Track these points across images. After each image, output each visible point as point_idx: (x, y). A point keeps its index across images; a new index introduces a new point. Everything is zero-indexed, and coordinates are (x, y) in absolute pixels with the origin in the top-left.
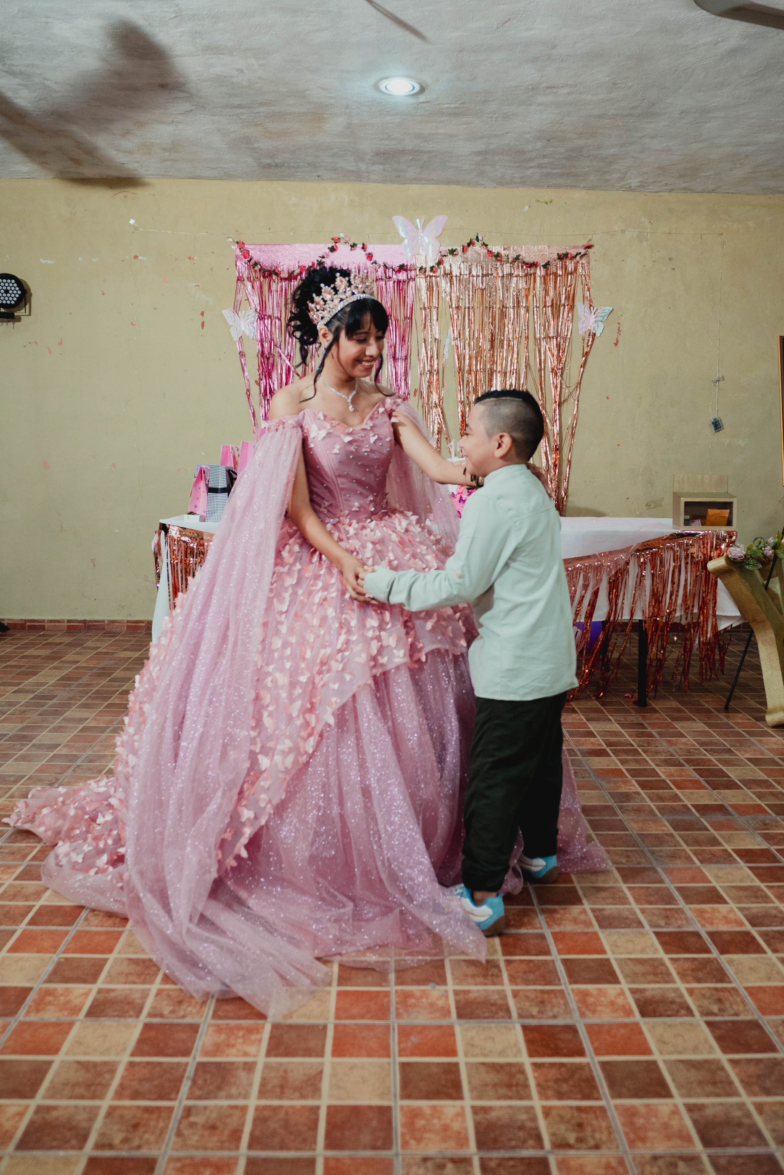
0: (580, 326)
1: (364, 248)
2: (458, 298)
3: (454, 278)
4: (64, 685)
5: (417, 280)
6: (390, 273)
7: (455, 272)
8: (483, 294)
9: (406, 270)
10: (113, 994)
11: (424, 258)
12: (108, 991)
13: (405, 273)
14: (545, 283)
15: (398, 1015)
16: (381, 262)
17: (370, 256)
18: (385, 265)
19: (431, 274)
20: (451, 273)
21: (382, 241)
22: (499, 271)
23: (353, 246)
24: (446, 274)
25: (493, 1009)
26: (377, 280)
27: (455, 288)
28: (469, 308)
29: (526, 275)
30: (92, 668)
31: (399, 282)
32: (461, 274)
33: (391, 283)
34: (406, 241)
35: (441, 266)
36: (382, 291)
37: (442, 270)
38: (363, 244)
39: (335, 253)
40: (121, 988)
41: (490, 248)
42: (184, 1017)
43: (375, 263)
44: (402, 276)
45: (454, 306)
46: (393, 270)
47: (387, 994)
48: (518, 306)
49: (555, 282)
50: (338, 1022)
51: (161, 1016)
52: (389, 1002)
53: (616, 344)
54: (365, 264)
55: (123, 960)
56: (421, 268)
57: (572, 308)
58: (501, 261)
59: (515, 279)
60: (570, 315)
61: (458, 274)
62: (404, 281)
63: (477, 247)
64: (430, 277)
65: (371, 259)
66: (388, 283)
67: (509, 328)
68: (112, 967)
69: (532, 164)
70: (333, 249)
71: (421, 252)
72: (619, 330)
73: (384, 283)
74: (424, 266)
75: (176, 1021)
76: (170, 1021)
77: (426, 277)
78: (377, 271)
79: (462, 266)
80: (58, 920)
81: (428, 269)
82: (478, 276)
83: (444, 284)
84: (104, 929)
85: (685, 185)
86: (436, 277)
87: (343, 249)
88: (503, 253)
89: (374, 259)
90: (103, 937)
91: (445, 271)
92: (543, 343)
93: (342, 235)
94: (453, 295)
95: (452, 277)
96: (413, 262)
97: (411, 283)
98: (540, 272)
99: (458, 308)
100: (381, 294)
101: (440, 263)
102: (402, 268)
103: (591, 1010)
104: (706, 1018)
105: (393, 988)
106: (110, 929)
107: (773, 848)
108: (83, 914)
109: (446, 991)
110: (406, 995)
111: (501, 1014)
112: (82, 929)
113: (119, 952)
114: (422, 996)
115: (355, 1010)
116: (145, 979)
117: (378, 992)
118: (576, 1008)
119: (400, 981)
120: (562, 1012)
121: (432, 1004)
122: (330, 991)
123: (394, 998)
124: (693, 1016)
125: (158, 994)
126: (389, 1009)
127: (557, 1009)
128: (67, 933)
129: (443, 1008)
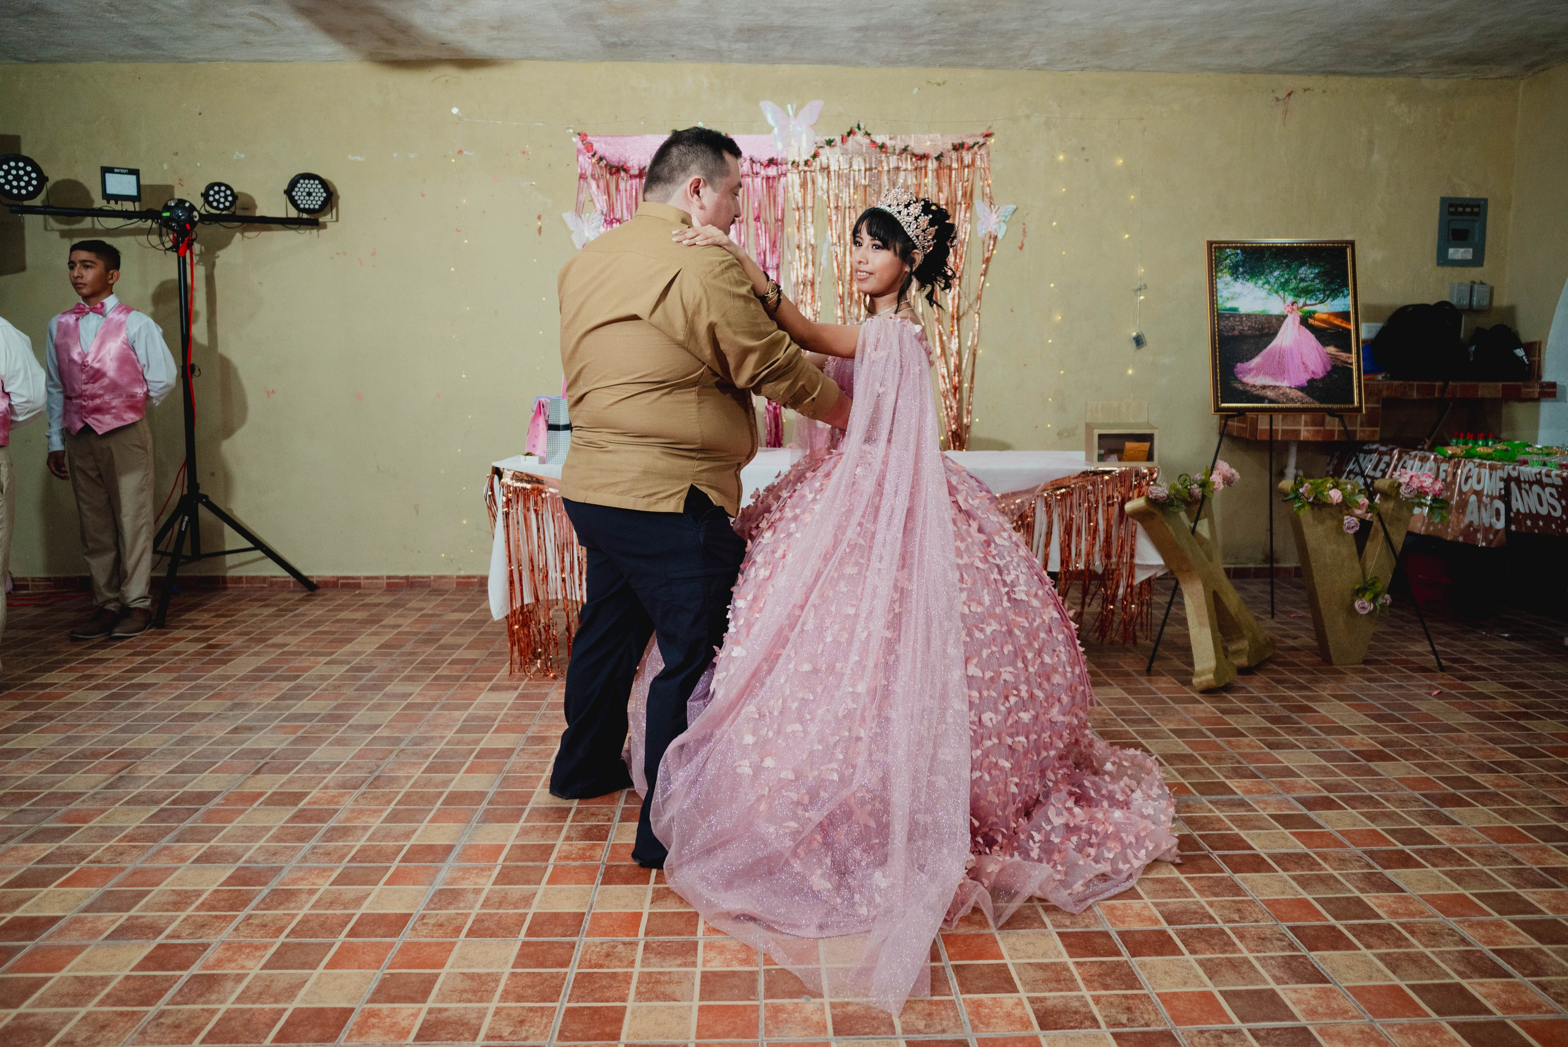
0: (979, 228)
2: (837, 196)
3: (832, 173)
4: (385, 655)
5: (789, 175)
6: (757, 168)
7: (834, 167)
8: (866, 190)
9: (776, 165)
10: (445, 1014)
11: (796, 150)
12: (440, 1010)
13: (775, 168)
14: (938, 177)
15: (768, 1033)
18: (751, 159)
19: (805, 168)
20: (828, 167)
21: (748, 130)
22: (885, 164)
24: (822, 169)
27: (833, 185)
29: (916, 169)
30: (416, 634)
31: (768, 178)
32: (839, 168)
33: (759, 179)
34: (776, 131)
35: (817, 159)
37: (818, 163)
40: (454, 1007)
41: (873, 137)
42: (526, 1039)
44: (772, 171)
45: (832, 206)
46: (761, 164)
47: (756, 1008)
49: (950, 177)
50: (699, 1041)
51: (501, 1038)
52: (758, 1018)
53: (1021, 248)
55: (455, 975)
56: (793, 162)
57: (970, 206)
58: (886, 152)
59: (902, 174)
60: (968, 215)
61: (836, 169)
62: (774, 178)
63: (859, 137)
64: (805, 171)
66: (755, 180)
68: (444, 983)
69: (921, 41)
71: (793, 142)
72: (1024, 231)
74: (797, 160)
75: (517, 1043)
76: (511, 1043)
77: (799, 172)
79: (841, 158)
80: (380, 931)
81: (802, 163)
82: (860, 170)
83: (820, 180)
84: (435, 940)
85: (1099, 62)
86: (811, 172)
88: (889, 143)
90: (434, 949)
91: (821, 165)
94: (831, 193)
95: (829, 172)
96: (784, 154)
97: (783, 180)
98: (932, 166)
99: (837, 207)
101: (815, 155)
102: (772, 162)
103: (983, 1023)
104: (1112, 1030)
105: (762, 1001)
106: (441, 940)
107: (1195, 834)
108: (410, 924)
109: (822, 1004)
110: (776, 1010)
111: (883, 1029)
112: (408, 940)
113: (452, 967)
114: (794, 1011)
115: (719, 1028)
116: (481, 997)
117: (745, 1007)
118: (967, 1021)
119: (770, 993)
120: (951, 1025)
121: (806, 1020)
122: (691, 1007)
123: (762, 1013)
124: (1099, 1027)
125: (496, 1014)
126: (757, 1027)
127: (945, 1023)
128: (392, 945)
129: (818, 1023)
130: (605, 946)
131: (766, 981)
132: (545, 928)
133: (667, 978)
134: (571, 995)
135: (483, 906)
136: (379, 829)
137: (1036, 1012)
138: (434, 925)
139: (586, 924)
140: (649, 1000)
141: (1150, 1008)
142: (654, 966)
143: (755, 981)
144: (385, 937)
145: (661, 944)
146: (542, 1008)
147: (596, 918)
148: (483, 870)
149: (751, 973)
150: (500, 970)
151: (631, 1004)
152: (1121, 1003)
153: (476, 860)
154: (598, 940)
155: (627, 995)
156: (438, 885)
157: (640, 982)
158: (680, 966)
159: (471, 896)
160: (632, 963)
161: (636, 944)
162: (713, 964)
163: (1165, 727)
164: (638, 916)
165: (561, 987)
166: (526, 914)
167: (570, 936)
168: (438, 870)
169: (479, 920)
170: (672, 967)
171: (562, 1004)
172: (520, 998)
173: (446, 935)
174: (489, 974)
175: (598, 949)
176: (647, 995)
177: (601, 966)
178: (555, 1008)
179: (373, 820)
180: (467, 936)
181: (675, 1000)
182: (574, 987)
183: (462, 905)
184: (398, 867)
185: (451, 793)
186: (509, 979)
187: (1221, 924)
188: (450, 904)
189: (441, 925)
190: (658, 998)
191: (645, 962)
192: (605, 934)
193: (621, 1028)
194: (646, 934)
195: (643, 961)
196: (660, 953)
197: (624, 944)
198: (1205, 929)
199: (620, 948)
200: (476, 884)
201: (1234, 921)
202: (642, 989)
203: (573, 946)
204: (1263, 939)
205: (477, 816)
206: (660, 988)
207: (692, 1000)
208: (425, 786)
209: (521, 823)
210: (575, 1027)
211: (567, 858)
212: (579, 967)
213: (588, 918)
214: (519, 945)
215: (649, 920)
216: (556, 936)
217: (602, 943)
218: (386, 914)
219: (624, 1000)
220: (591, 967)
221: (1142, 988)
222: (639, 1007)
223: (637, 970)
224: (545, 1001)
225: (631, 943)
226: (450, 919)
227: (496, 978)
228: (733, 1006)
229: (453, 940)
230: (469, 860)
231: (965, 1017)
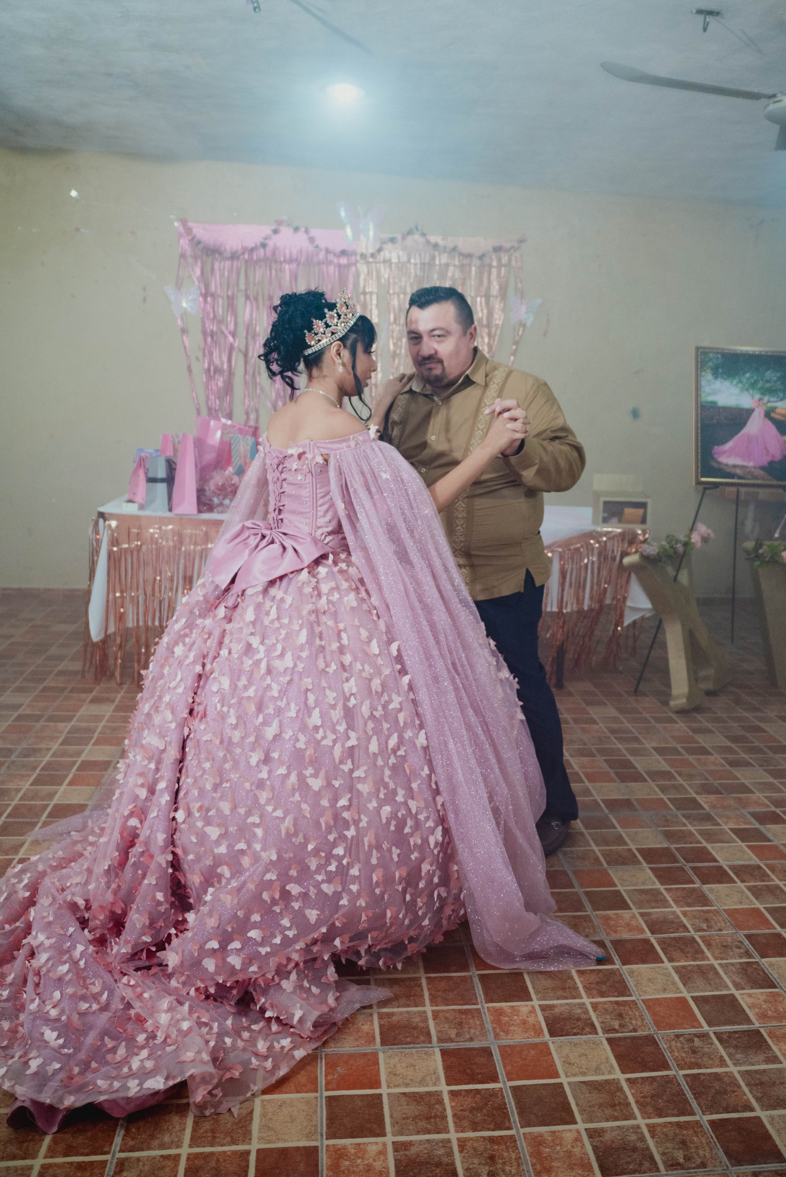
0: (512, 316)
1: (306, 231)
3: (393, 265)
5: (358, 265)
7: (395, 260)
9: (347, 255)
11: (364, 243)
13: (346, 258)
16: (322, 246)
17: (312, 240)
18: (326, 249)
19: (372, 260)
20: (391, 260)
21: (324, 225)
23: (296, 229)
24: (385, 261)
25: (415, 1033)
26: (319, 264)
31: (340, 266)
32: (399, 261)
33: (333, 268)
34: (348, 227)
35: (381, 253)
36: (323, 276)
37: (382, 256)
38: (306, 227)
39: (277, 235)
41: (428, 237)
43: (317, 246)
44: (344, 261)
46: (335, 254)
53: (545, 334)
54: (307, 247)
56: (362, 254)
60: (502, 305)
61: (397, 262)
62: (345, 267)
63: (417, 236)
64: (371, 262)
65: (313, 243)
66: (329, 267)
70: (276, 232)
71: (362, 237)
72: (548, 321)
73: (325, 267)
74: (365, 252)
77: (366, 263)
78: (318, 255)
79: (401, 253)
81: (369, 255)
82: (416, 264)
83: (383, 270)
86: (376, 263)
87: (286, 231)
89: (316, 243)
91: (384, 257)
93: (285, 217)
94: (393, 282)
95: (391, 263)
96: (354, 248)
97: (352, 269)
98: (475, 263)
101: (380, 250)
102: (343, 253)
103: (504, 1031)
104: (606, 1035)
107: (673, 846)
109: (372, 1015)
111: (422, 1038)
118: (491, 1028)
120: (478, 1033)
121: (358, 1030)
124: (596, 1033)
127: (473, 1032)
129: (368, 1034)
137: (546, 1018)
141: (637, 1013)
152: (614, 1009)
163: (649, 745)
185: (55, 806)
187: (693, 932)
198: (681, 938)
201: (703, 930)
204: (725, 947)
221: (630, 995)
231: (489, 1026)
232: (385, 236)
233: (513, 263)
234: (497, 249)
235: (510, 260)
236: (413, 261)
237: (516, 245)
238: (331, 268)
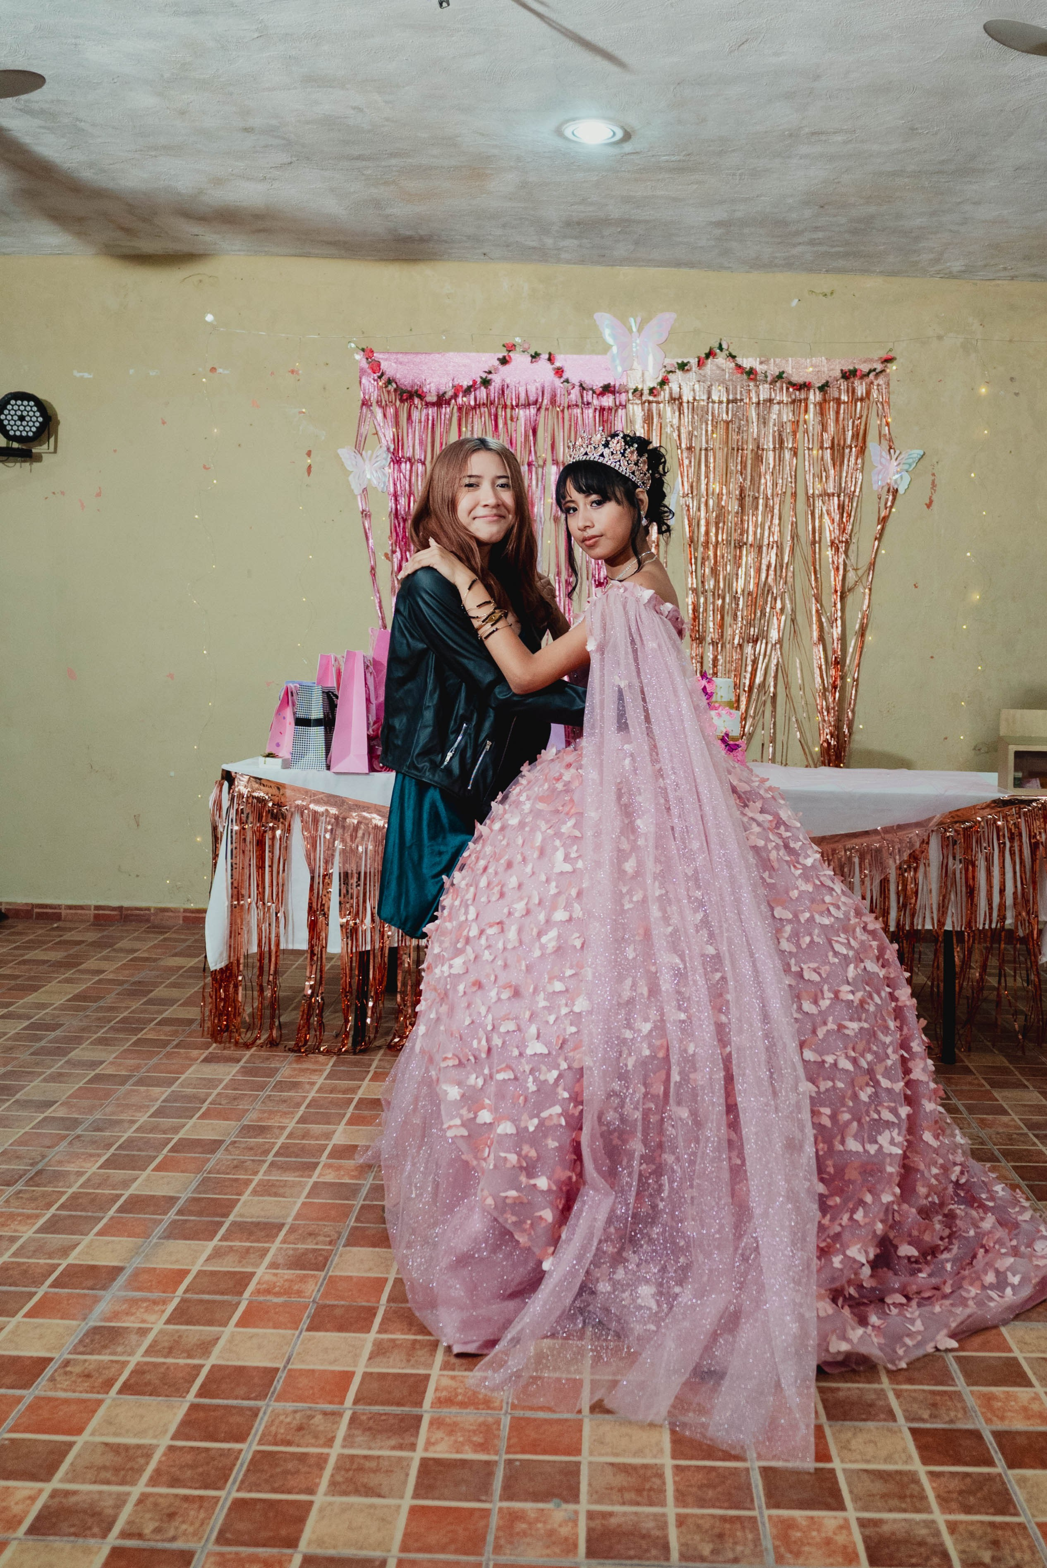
0: (874, 478)
1: (551, 359)
2: (691, 435)
3: (685, 405)
4: (77, 1009)
5: (630, 407)
6: (588, 396)
7: (687, 396)
8: (727, 428)
9: (613, 392)
10: (73, 1498)
11: (639, 374)
12: (67, 1493)
13: (611, 397)
14: (822, 413)
15: (499, 1548)
16: (575, 380)
17: (559, 372)
18: (581, 385)
19: (651, 398)
20: (680, 397)
21: (578, 349)
22: (754, 395)
23: (535, 356)
24: (672, 399)
25: (644, 1543)
26: (569, 406)
27: (686, 420)
28: (706, 449)
29: (794, 401)
30: (122, 983)
31: (602, 409)
32: (694, 399)
33: (591, 411)
34: (615, 350)
35: (666, 387)
36: (576, 424)
37: (667, 392)
38: (550, 354)
39: (507, 367)
40: (87, 1489)
41: (739, 360)
42: (174, 1538)
43: (567, 381)
44: (607, 401)
45: (683, 446)
46: (594, 392)
47: (486, 1513)
48: (781, 447)
50: (403, 1554)
51: (140, 1536)
52: (487, 1526)
53: (929, 506)
54: (553, 383)
55: (96, 1445)
56: (636, 390)
57: (862, 451)
58: (755, 380)
59: (776, 407)
60: (859, 461)
61: (691, 399)
62: (610, 409)
63: (720, 359)
64: (650, 402)
65: (561, 376)
66: (586, 411)
67: (766, 481)
68: (78, 1455)
69: (800, 239)
70: (504, 361)
71: (636, 365)
72: (934, 484)
73: (579, 411)
74: (640, 387)
75: (160, 1544)
76: (152, 1543)
77: (643, 403)
78: (569, 394)
79: (697, 387)
80: (8, 1380)
81: (646, 392)
82: (720, 402)
83: (670, 413)
84: (76, 1395)
86: (658, 403)
87: (519, 359)
88: (759, 368)
89: (565, 376)
90: (74, 1408)
91: (671, 394)
92: (819, 503)
93: (518, 340)
94: (683, 430)
95: (681, 404)
96: (624, 381)
97: (621, 412)
98: (814, 397)
99: (690, 449)
100: (576, 427)
101: (664, 382)
102: (607, 389)
103: (791, 1552)
105: (496, 1505)
106: (85, 1396)
108: (49, 1371)
109: (576, 1513)
110: (513, 1517)
111: (654, 1552)
112: (43, 1394)
113: (93, 1434)
114: (537, 1520)
115: (433, 1539)
116: (125, 1476)
117: (472, 1511)
118: (770, 1546)
119: (509, 1493)
121: (551, 1533)
122: (399, 1507)
123: (494, 1521)
125: (140, 1501)
126: (483, 1539)
127: (739, 1548)
128: (19, 1399)
129: (566, 1539)
130: (298, 1416)
131: (505, 1476)
132: (224, 1386)
133: (373, 1464)
134: (242, 1482)
135: (147, 1353)
136: (31, 1240)
137: (866, 1540)
138: (79, 1375)
139: (278, 1384)
140: (345, 1493)
141: (1025, 1543)
142: (360, 1446)
143: (490, 1474)
144: (13, 1387)
145: (373, 1417)
146: (201, 1498)
147: (293, 1375)
148: (155, 1302)
149: (487, 1463)
150: (154, 1442)
151: (320, 1499)
152: (986, 1534)
153: (149, 1289)
154: (290, 1406)
155: (318, 1485)
156: (94, 1320)
157: (337, 1468)
158: (393, 1448)
159: (134, 1338)
160: (330, 1442)
161: (340, 1415)
162: (439, 1448)
164: (348, 1376)
165: (231, 1470)
166: (202, 1366)
167: (255, 1399)
168: (96, 1300)
169: (139, 1371)
170: (383, 1450)
171: (229, 1494)
172: (175, 1482)
173: (92, 1390)
174: (139, 1447)
175: (288, 1420)
176: (344, 1487)
177: (289, 1443)
178: (218, 1499)
179: (24, 1229)
180: (120, 1392)
181: (379, 1496)
182: (248, 1470)
183: (120, 1349)
184: (46, 1293)
185: (131, 1197)
186: (165, 1454)
188: (105, 1347)
189: (88, 1376)
190: (357, 1492)
191: (348, 1440)
192: (301, 1399)
193: (301, 1531)
194: (356, 1402)
195: (345, 1439)
196: (370, 1429)
197: (325, 1414)
199: (319, 1418)
200: (143, 1321)
202: (339, 1478)
203: (255, 1412)
205: (159, 1230)
206: (364, 1479)
207: (402, 1497)
208: (99, 1186)
209: (215, 1241)
210: (241, 1526)
211: (268, 1292)
212: (260, 1443)
213: (282, 1376)
214: (185, 1407)
215: (362, 1383)
216: (236, 1398)
217: (295, 1412)
218: (19, 1357)
219: (311, 1491)
220: (276, 1444)
221: (1017, 1514)
222: (330, 1504)
223: (335, 1452)
224: (206, 1487)
225: (333, 1413)
226: (102, 1367)
227: (147, 1452)
228: (456, 1509)
229: (100, 1396)
230: (139, 1289)
231: (768, 1543)
232: (672, 361)
233: (875, 394)
234: (848, 375)
235: (868, 393)
236: (715, 397)
237: (879, 367)
238: (590, 411)
